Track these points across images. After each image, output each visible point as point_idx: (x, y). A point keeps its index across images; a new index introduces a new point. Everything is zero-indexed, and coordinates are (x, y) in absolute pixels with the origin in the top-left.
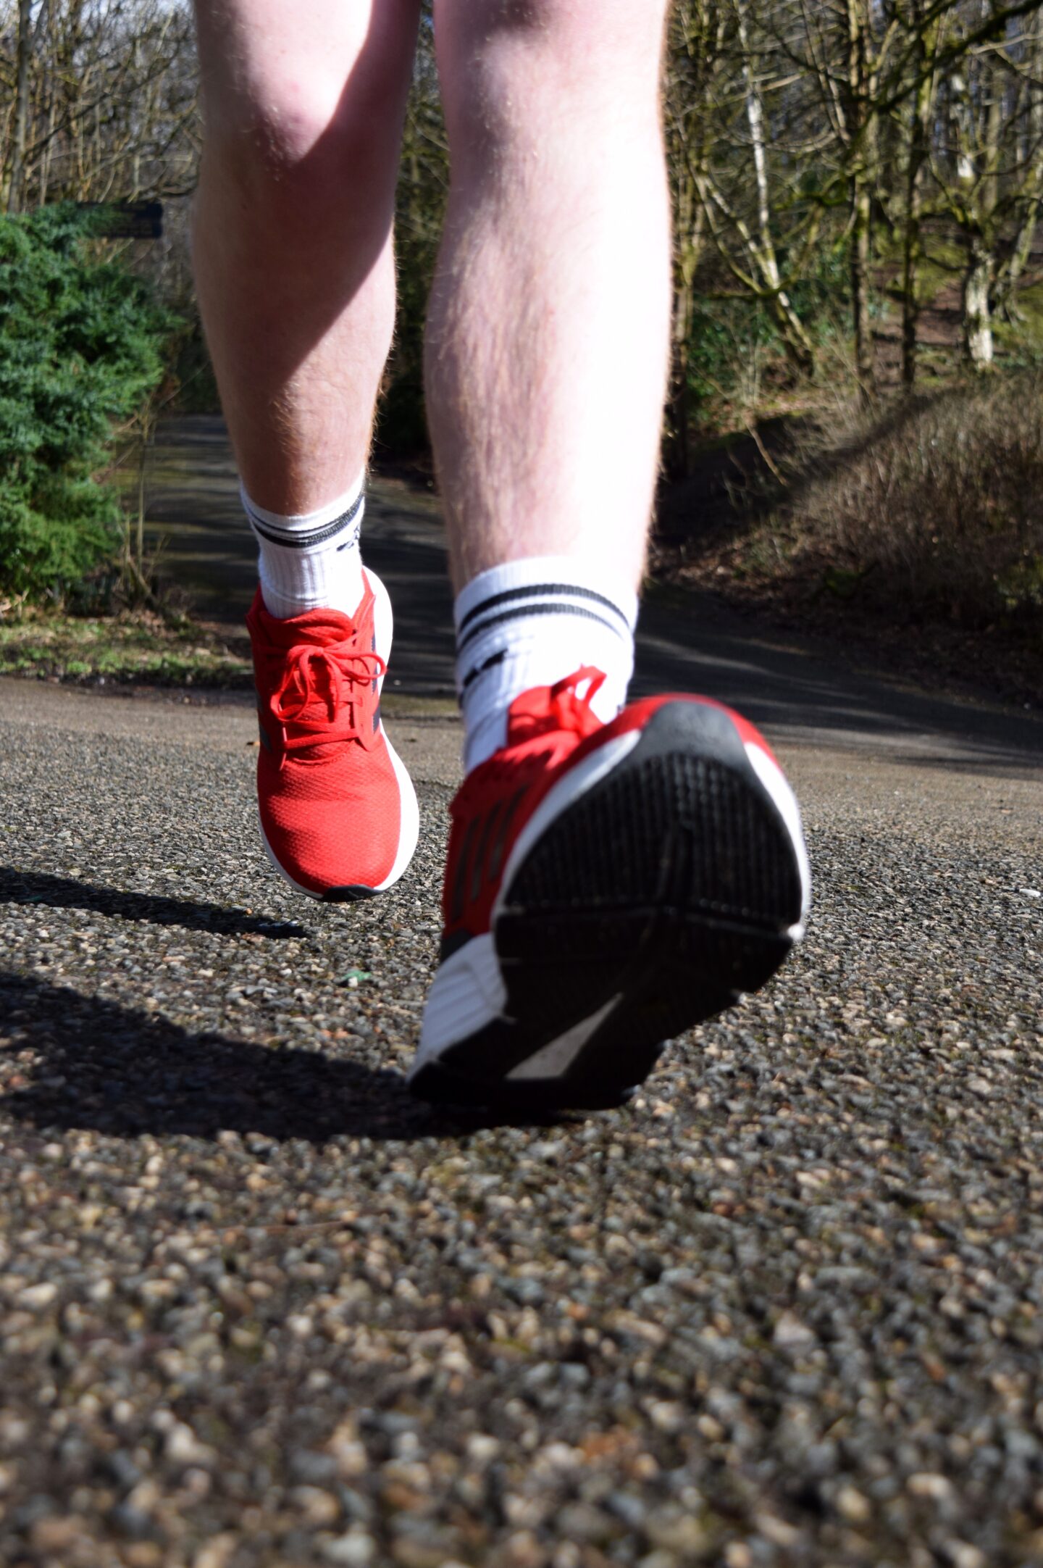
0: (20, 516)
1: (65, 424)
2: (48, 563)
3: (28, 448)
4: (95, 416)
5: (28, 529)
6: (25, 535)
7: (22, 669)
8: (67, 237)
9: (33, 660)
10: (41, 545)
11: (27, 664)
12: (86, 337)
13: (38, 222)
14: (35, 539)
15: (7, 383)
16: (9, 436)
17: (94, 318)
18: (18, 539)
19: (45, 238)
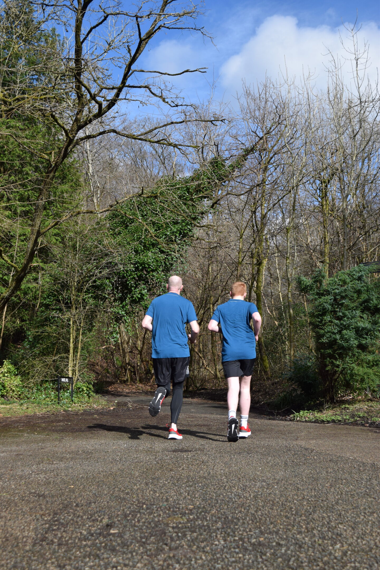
0: (353, 368)
1: (366, 336)
2: (364, 383)
3: (354, 345)
4: (375, 332)
5: (356, 372)
6: (355, 374)
7: (356, 421)
8: (362, 276)
9: (360, 417)
10: (361, 377)
11: (358, 419)
12: (371, 307)
13: (352, 272)
14: (359, 375)
15: (346, 325)
16: (347, 342)
17: (372, 300)
18: (353, 376)
19: (355, 277)
